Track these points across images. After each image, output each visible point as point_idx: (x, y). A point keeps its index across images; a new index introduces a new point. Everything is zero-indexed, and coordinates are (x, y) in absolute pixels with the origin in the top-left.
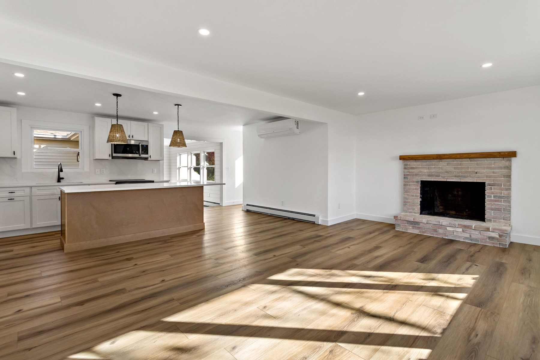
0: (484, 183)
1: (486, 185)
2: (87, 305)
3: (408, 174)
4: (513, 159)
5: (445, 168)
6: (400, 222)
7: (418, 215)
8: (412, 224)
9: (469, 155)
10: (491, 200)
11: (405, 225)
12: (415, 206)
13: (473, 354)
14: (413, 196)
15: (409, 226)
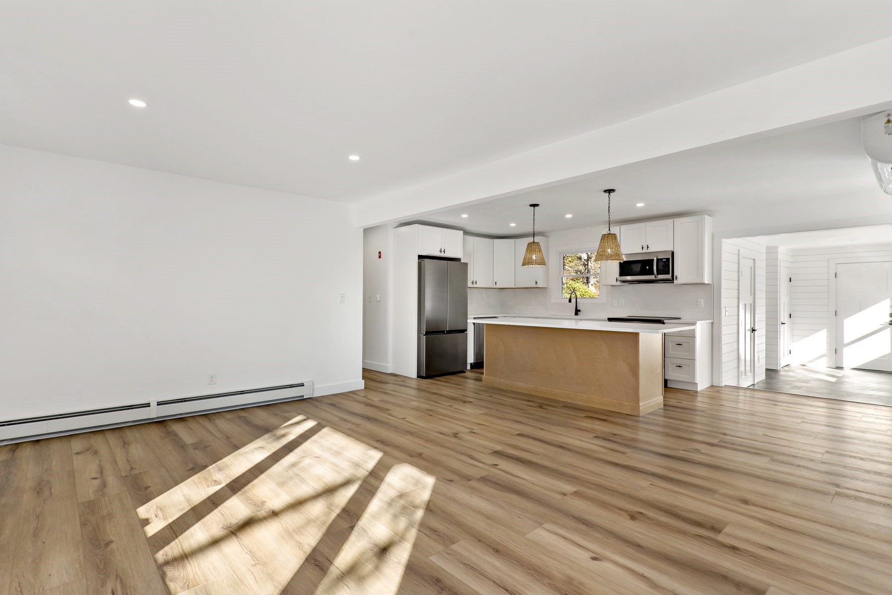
13: (102, 566)
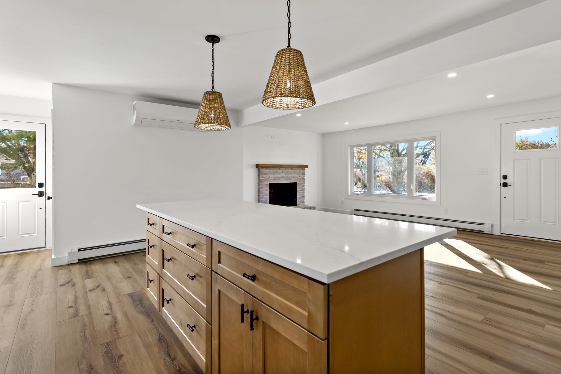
1: (297, 184)
2: (526, 307)
3: (263, 179)
4: (306, 169)
5: (281, 174)
12: (266, 203)
14: (265, 196)
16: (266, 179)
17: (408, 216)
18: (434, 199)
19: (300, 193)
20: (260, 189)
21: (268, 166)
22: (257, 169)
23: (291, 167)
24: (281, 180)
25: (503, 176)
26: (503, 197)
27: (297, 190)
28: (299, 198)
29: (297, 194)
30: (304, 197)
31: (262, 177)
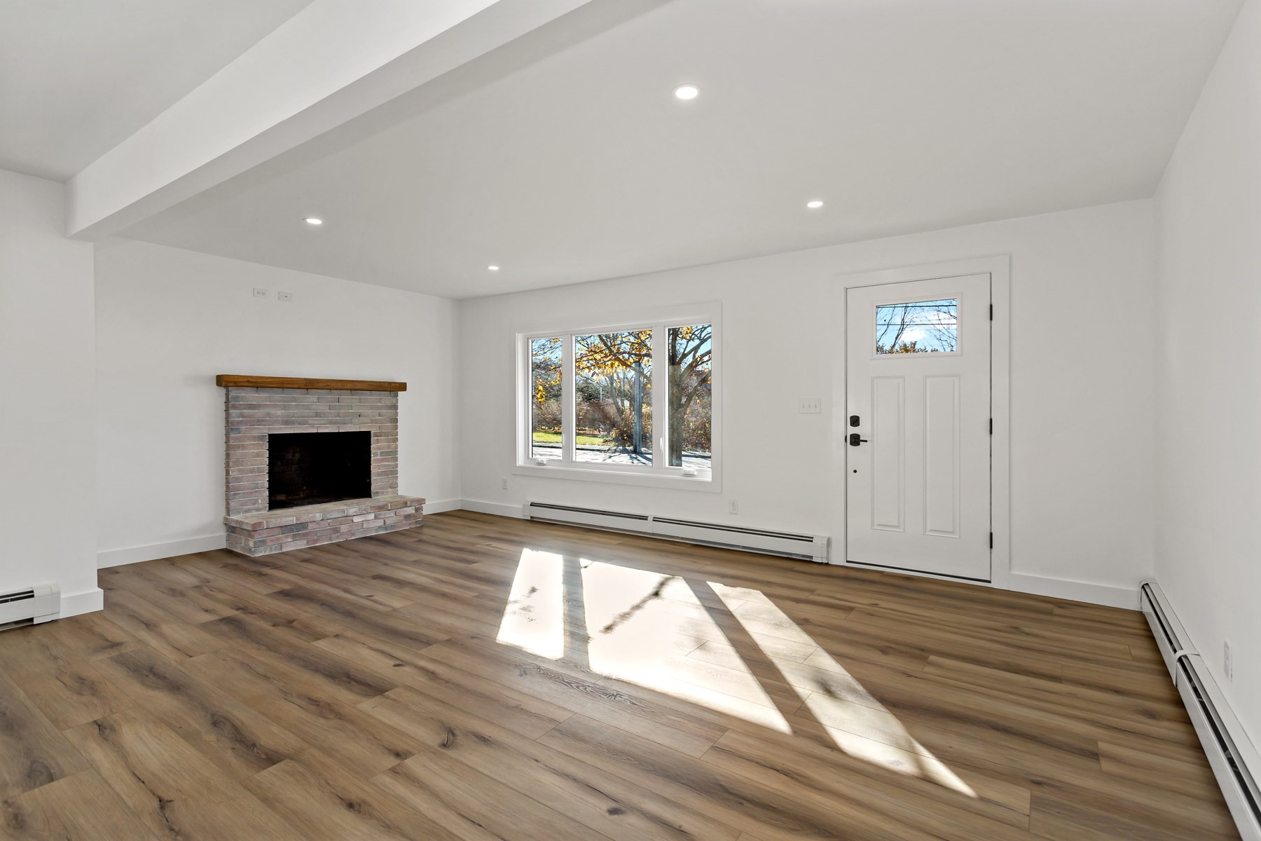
0: (369, 432)
1: (372, 435)
3: (241, 421)
4: (400, 393)
5: (315, 406)
6: (265, 536)
7: (265, 512)
8: (293, 531)
9: (356, 384)
10: (378, 459)
11: (278, 539)
12: (257, 494)
14: (252, 471)
15: (287, 537)
16: (258, 421)
17: (650, 519)
18: (708, 477)
19: (383, 460)
20: (232, 452)
21: (259, 383)
22: (222, 391)
23: (349, 386)
24: (312, 426)
25: (851, 418)
26: (850, 471)
27: (370, 451)
28: (379, 475)
29: (370, 464)
30: (396, 472)
31: (242, 415)
